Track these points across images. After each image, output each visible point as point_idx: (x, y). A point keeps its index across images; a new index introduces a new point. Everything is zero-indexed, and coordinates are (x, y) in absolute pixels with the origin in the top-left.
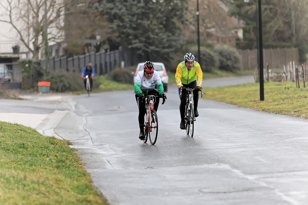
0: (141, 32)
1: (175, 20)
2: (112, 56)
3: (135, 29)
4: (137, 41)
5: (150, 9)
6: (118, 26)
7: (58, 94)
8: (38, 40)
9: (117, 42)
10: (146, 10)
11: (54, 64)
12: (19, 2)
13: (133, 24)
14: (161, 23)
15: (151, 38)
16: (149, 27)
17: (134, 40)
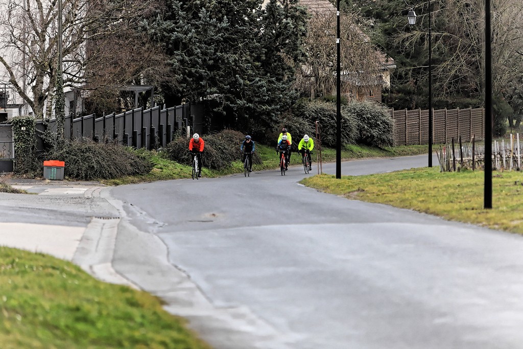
1: (282, 54)
7: (80, 182)
8: (42, 83)
9: (178, 91)
10: (232, 34)
11: (72, 127)
12: (10, 13)
13: (208, 58)
14: (258, 59)
15: (240, 84)
16: (236, 65)
17: (210, 87)
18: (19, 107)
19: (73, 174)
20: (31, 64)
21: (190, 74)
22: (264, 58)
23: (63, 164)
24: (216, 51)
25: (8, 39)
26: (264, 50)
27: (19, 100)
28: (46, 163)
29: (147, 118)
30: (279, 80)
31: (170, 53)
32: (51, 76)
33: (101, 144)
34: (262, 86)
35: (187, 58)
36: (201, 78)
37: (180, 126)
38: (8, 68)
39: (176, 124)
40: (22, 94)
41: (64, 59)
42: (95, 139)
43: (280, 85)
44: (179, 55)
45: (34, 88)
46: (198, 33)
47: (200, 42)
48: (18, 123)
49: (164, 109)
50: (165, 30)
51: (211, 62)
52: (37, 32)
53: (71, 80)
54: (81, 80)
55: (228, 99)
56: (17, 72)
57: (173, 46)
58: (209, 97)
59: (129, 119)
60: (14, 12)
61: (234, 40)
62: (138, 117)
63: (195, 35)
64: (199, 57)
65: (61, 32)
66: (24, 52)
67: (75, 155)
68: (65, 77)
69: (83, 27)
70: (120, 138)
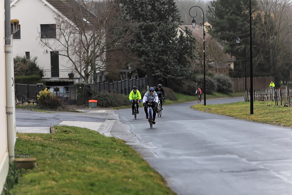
0: (161, 64)
1: (186, 56)
2: (141, 81)
3: (157, 62)
4: (158, 71)
5: (167, 47)
6: (145, 60)
7: (103, 108)
8: (88, 69)
9: (144, 72)
10: (165, 48)
11: (100, 87)
12: (74, 41)
13: (155, 58)
14: (176, 58)
15: (169, 69)
16: (167, 61)
17: (157, 70)
18: (79, 79)
19: (101, 105)
20: (83, 62)
21: (148, 65)
22: (178, 57)
23: (96, 101)
24: (159, 55)
25: (73, 51)
26: (178, 55)
27: (79, 76)
28: (90, 101)
29: (131, 83)
30: (184, 67)
31: (140, 56)
32: (91, 67)
33: (112, 93)
34: (178, 69)
35: (147, 58)
36: (153, 66)
37: (144, 86)
38: (74, 63)
39: (143, 85)
40: (80, 74)
41: (96, 59)
42: (109, 91)
43: (185, 69)
44: (144, 57)
45: (84, 71)
46: (151, 48)
47: (152, 52)
48: (78, 85)
49: (138, 79)
50: (138, 47)
51: (157, 60)
52: (85, 49)
53: (99, 68)
54: (103, 68)
55: (164, 75)
56: (77, 64)
57: (141, 54)
58: (157, 74)
59: (123, 83)
60: (76, 41)
61: (166, 51)
62: (127, 82)
63: (150, 49)
64: (152, 58)
65: (95, 49)
66: (80, 57)
67: (101, 98)
68: (97, 67)
69: (104, 46)
70: (120, 91)
